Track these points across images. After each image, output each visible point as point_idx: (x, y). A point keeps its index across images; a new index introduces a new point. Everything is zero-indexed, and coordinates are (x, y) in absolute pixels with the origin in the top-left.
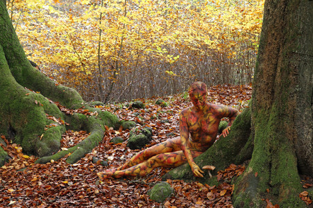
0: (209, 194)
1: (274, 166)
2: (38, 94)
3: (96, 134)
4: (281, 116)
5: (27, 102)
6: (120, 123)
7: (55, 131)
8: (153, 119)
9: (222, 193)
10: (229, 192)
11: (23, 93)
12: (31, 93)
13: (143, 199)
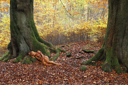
0: (95, 68)
1: (112, 62)
2: (43, 44)
3: (58, 54)
4: (115, 50)
5: (42, 46)
6: (62, 51)
7: (49, 53)
8: (69, 50)
9: (99, 68)
10: (100, 68)
11: (40, 44)
12: (42, 44)
13: (80, 70)
